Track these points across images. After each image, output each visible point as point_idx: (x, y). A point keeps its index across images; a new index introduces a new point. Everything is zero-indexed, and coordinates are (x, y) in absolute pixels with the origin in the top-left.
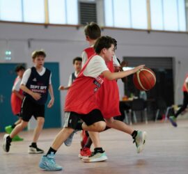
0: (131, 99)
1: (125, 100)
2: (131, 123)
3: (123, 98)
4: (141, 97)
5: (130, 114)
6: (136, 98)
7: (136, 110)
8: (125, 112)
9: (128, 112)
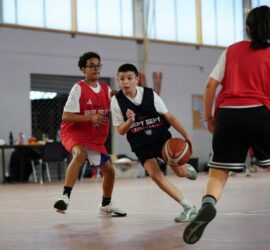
0: (42, 143)
1: (33, 143)
2: (42, 182)
3: (30, 141)
4: (58, 140)
5: (40, 167)
6: (51, 141)
7: (49, 161)
8: (33, 163)
9: (37, 163)
